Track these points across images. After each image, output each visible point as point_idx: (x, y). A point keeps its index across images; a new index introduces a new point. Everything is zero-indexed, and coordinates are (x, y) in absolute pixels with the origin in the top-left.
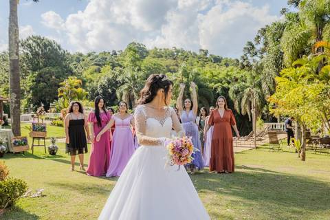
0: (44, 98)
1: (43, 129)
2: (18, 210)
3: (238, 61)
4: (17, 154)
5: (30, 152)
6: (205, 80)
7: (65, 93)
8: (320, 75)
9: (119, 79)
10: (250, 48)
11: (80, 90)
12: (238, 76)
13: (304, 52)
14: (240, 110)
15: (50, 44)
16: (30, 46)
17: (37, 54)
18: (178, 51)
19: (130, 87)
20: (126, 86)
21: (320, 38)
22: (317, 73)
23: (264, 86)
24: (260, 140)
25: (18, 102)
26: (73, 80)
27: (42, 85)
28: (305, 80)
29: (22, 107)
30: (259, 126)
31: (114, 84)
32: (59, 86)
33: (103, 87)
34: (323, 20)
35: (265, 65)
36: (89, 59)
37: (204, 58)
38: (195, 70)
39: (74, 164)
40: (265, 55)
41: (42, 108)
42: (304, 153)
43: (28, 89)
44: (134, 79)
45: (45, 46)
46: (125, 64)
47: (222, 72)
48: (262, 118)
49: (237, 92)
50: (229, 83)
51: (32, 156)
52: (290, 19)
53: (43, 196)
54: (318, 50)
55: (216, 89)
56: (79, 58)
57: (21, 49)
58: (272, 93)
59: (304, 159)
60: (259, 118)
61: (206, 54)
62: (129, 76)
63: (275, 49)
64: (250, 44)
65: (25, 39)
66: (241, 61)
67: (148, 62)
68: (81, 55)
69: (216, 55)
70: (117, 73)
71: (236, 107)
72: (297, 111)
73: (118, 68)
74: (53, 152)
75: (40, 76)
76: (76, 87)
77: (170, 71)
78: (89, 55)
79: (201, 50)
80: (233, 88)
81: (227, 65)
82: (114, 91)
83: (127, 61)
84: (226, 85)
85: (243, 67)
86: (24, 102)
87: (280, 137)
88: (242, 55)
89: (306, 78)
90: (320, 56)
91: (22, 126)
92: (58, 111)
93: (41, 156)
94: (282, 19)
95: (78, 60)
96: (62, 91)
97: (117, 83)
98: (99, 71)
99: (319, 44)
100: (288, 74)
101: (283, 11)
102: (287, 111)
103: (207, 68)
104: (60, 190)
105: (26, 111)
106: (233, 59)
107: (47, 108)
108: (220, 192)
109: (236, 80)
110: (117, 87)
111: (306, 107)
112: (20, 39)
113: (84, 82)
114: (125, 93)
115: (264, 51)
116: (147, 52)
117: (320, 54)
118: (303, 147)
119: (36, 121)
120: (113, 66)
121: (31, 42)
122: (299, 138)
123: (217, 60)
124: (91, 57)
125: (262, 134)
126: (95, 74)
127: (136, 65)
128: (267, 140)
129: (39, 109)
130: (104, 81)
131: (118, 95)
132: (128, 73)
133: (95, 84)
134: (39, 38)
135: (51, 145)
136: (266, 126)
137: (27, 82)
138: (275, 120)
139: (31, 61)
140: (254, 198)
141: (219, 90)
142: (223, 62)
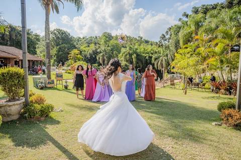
0: (62, 60)
1: (61, 76)
2: (51, 118)
3: (157, 43)
4: (50, 88)
5: (56, 87)
6: (140, 52)
7: (71, 58)
8: (196, 53)
9: (98, 50)
10: (163, 37)
11: (79, 56)
12: (157, 51)
13: (189, 41)
14: (158, 67)
15: (65, 33)
16: (55, 34)
17: (58, 38)
18: (127, 37)
19: (103, 55)
20: (101, 54)
21: (197, 34)
22: (195, 52)
23: (169, 56)
24: (166, 83)
25: (49, 63)
26: (76, 51)
27: (61, 53)
28: (188, 55)
29: (52, 64)
30: (166, 76)
31: (96, 53)
32: (69, 54)
33: (90, 54)
34: (199, 25)
35: (170, 46)
36: (83, 40)
37: (141, 41)
38: (136, 47)
39: (78, 94)
40: (170, 41)
41: (61, 64)
42: (186, 91)
43: (54, 54)
44: (106, 51)
45: (63, 34)
46: (101, 43)
47: (149, 48)
48: (168, 72)
49: (156, 59)
50: (152, 54)
51: (56, 89)
52: (183, 23)
53: (62, 111)
54: (196, 40)
55: (146, 56)
56: (79, 39)
57: (51, 35)
58: (173, 60)
59: (186, 94)
60: (166, 71)
61: (141, 38)
62: (103, 49)
63: (175, 38)
64: (163, 35)
65: (53, 30)
66: (159, 43)
67: (112, 42)
68: (80, 38)
69: (146, 39)
70: (97, 47)
71: (156, 66)
72: (184, 71)
73: (98, 45)
74: (66, 87)
75: (60, 48)
76: (77, 55)
77: (123, 47)
78: (84, 38)
79: (139, 37)
80: (154, 57)
81: (152, 45)
82: (96, 57)
83: (102, 42)
84: (151, 55)
85: (159, 46)
86: (52, 61)
87: (175, 81)
88: (159, 40)
89: (189, 54)
90: (196, 43)
91: (51, 73)
92: (68, 66)
93: (61, 89)
94: (179, 23)
95: (78, 41)
96: (70, 56)
97: (97, 52)
98: (89, 46)
99: (196, 37)
100: (181, 52)
101: (180, 20)
102: (179, 71)
103: (142, 46)
104: (70, 108)
105: (53, 65)
106: (155, 41)
107: (63, 64)
108: (146, 111)
109: (156, 53)
110: (97, 55)
111: (188, 69)
112: (50, 30)
113: (81, 52)
114: (101, 57)
115: (170, 38)
116: (112, 37)
117: (196, 42)
118: (186, 88)
119: (58, 72)
120: (95, 44)
121: (56, 31)
122: (184, 83)
123: (147, 42)
124: (85, 39)
125: (167, 80)
126: (86, 48)
127: (107, 44)
128: (169, 83)
129: (60, 65)
130: (91, 52)
131: (98, 58)
132: (103, 48)
133: (86, 53)
134: (59, 30)
135: (65, 84)
136: (169, 76)
137: (54, 51)
138: (173, 73)
139: (56, 41)
140: (161, 114)
141: (147, 58)
142: (150, 43)
